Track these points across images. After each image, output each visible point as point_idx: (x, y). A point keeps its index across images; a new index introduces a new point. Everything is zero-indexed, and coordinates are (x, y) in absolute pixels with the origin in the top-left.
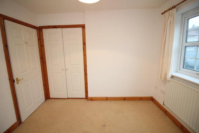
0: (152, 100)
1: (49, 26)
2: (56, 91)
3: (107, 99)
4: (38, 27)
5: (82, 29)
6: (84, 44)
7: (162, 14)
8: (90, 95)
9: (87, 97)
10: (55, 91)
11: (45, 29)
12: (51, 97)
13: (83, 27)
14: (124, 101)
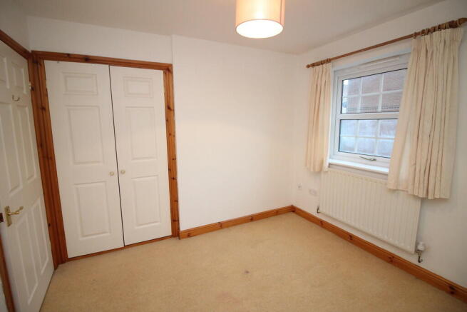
0: (293, 212)
1: (68, 55)
2: (86, 236)
3: (221, 226)
4: (30, 51)
5: (165, 73)
6: (169, 108)
7: (308, 66)
8: (184, 226)
9: (176, 233)
10: (84, 236)
11: (55, 62)
12: (70, 255)
13: (167, 69)
14: (252, 223)
